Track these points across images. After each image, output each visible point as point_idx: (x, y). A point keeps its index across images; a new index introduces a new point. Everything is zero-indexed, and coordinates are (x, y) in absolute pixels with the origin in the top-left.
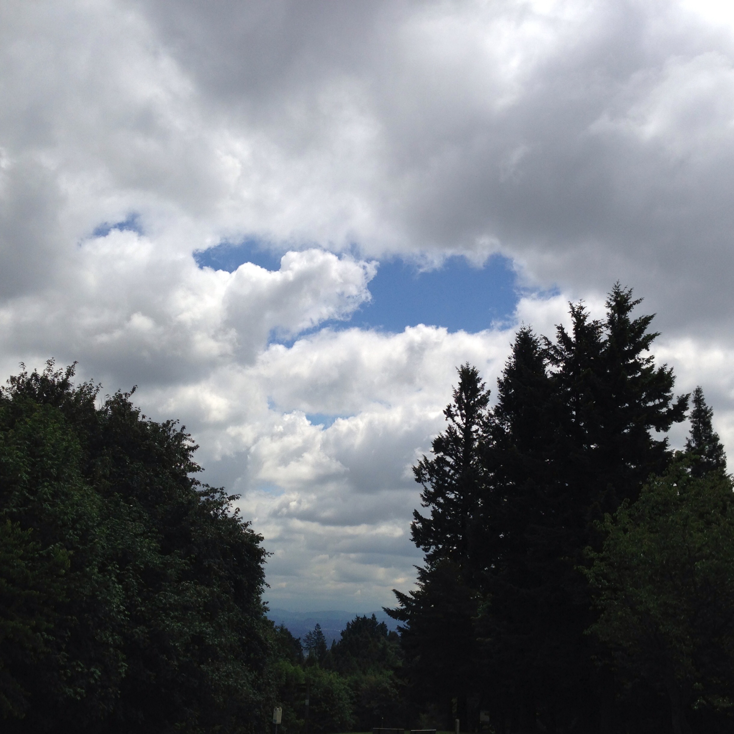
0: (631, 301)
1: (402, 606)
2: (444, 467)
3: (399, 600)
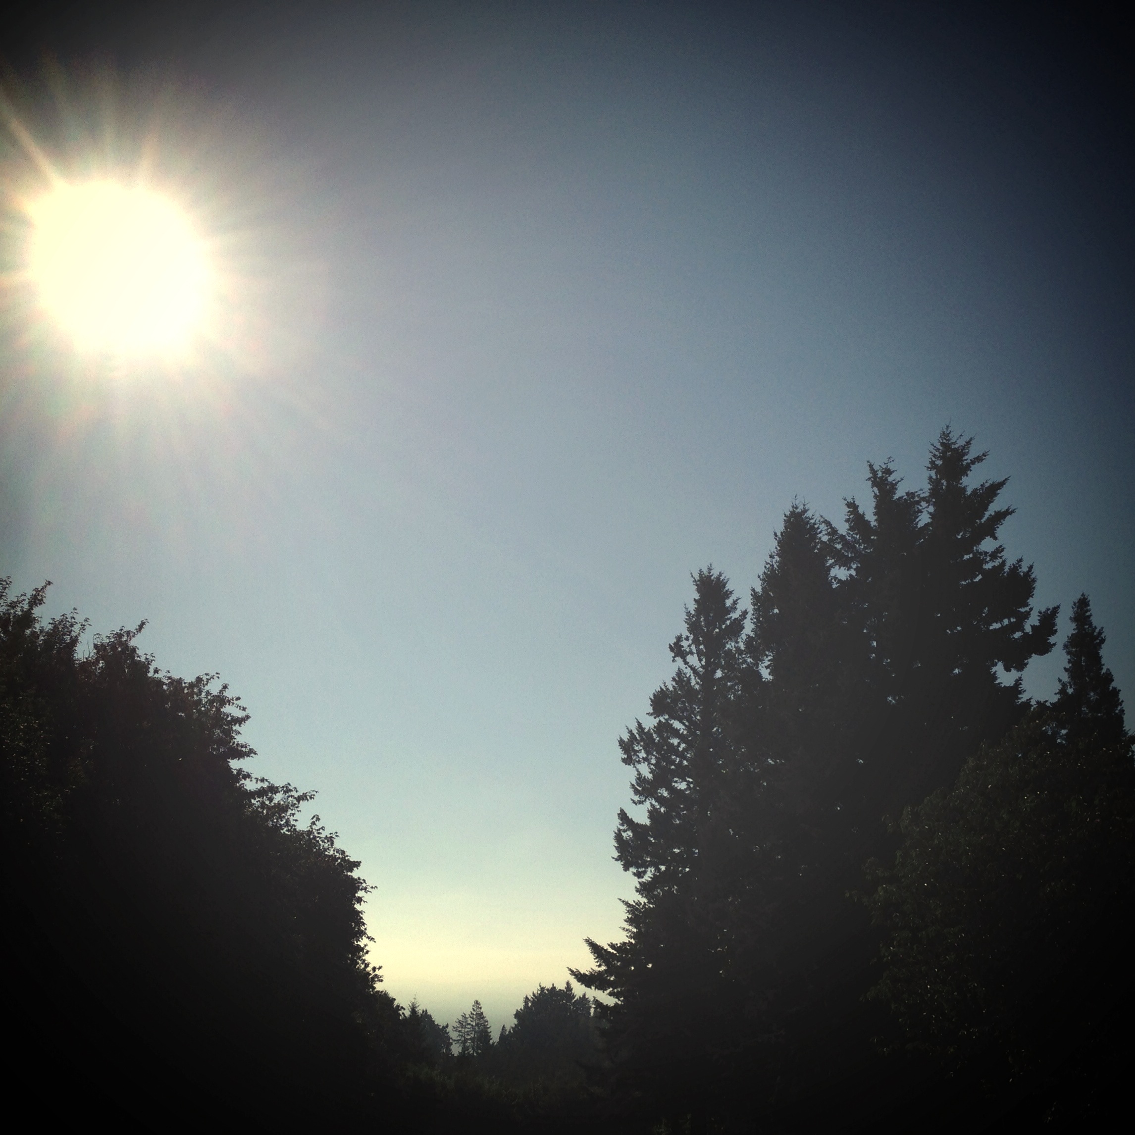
0: (969, 458)
1: (600, 966)
2: (669, 739)
3: (595, 956)
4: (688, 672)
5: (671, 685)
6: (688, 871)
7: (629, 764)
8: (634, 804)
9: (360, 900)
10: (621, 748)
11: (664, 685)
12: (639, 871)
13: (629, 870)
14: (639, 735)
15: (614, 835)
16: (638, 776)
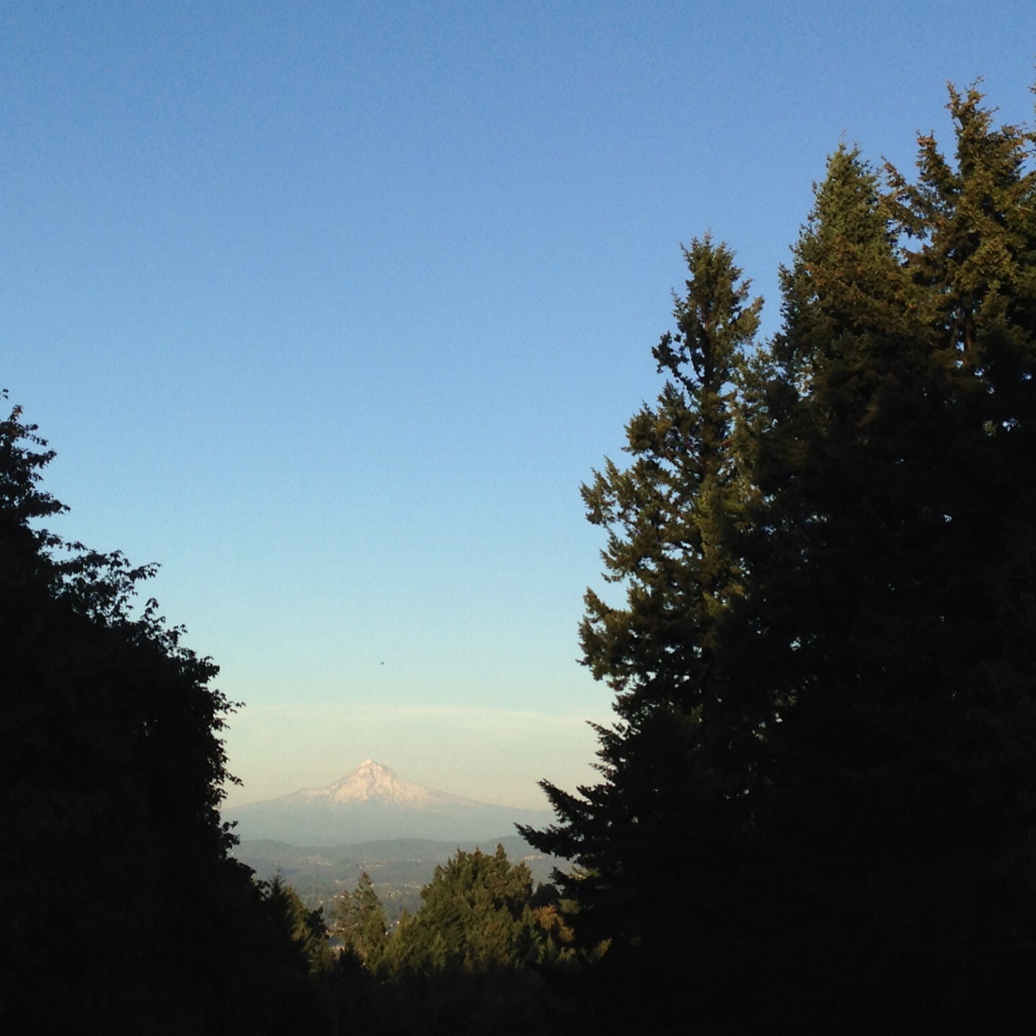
1: (562, 821)
2: (655, 485)
3: (555, 806)
4: (680, 387)
5: (656, 408)
6: (687, 681)
7: (598, 523)
8: (607, 582)
9: (218, 724)
10: (585, 500)
11: (646, 408)
12: (617, 681)
13: (602, 679)
14: (611, 480)
15: (578, 627)
16: (611, 541)
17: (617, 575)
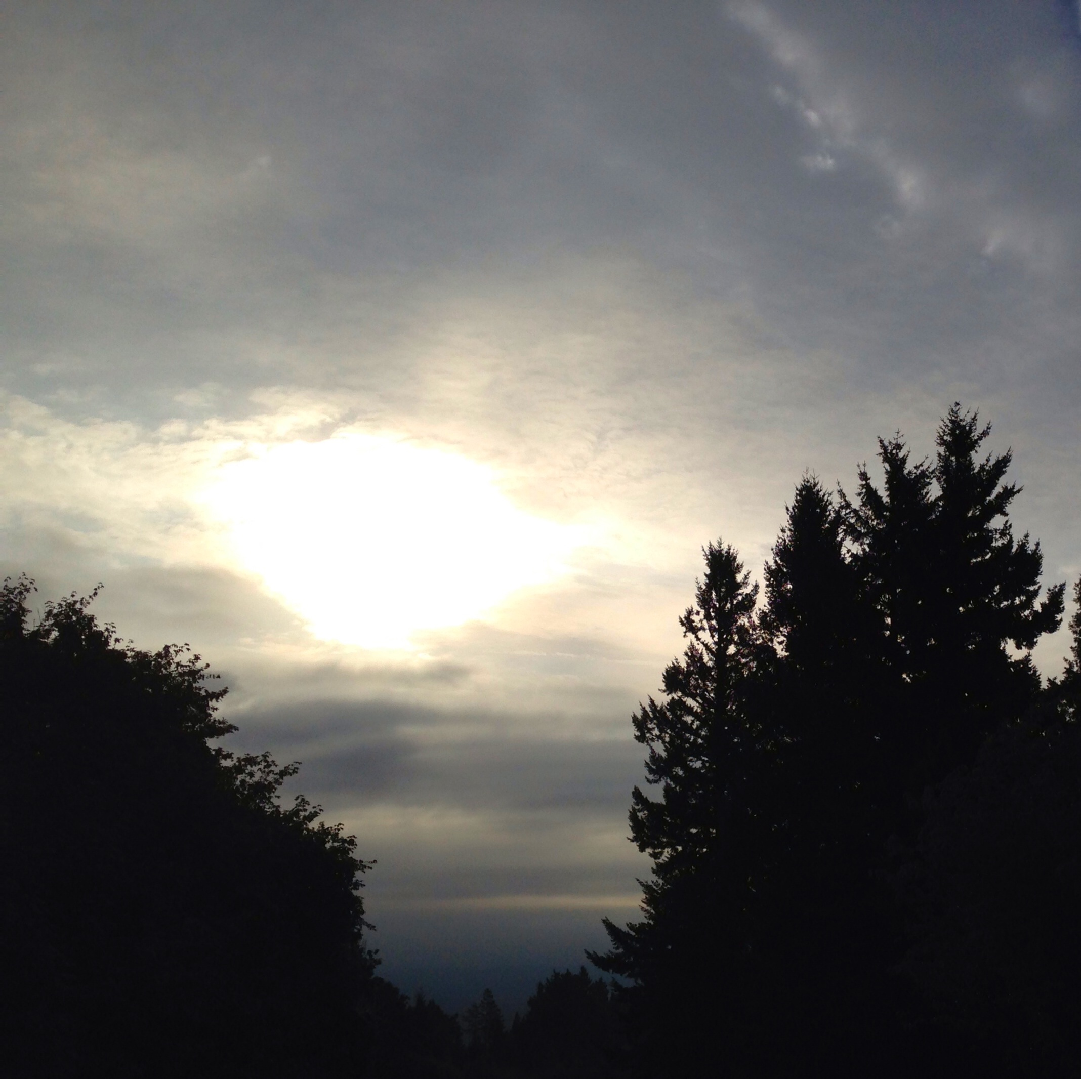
5: (683, 660)
7: (643, 742)
8: (648, 784)
10: (634, 725)
11: (676, 662)
12: (655, 852)
13: (645, 851)
14: (652, 712)
15: (629, 814)
16: (652, 754)
17: (656, 779)
